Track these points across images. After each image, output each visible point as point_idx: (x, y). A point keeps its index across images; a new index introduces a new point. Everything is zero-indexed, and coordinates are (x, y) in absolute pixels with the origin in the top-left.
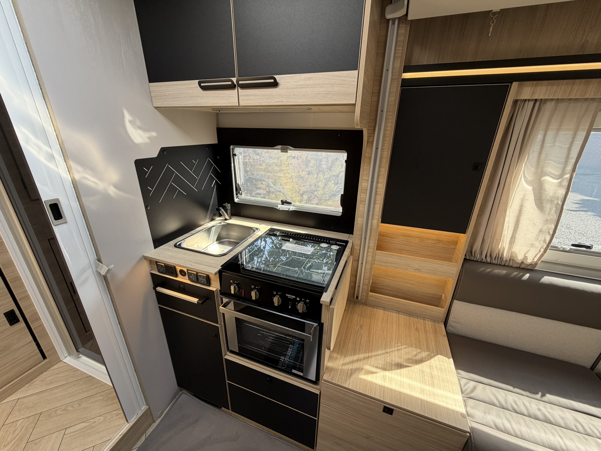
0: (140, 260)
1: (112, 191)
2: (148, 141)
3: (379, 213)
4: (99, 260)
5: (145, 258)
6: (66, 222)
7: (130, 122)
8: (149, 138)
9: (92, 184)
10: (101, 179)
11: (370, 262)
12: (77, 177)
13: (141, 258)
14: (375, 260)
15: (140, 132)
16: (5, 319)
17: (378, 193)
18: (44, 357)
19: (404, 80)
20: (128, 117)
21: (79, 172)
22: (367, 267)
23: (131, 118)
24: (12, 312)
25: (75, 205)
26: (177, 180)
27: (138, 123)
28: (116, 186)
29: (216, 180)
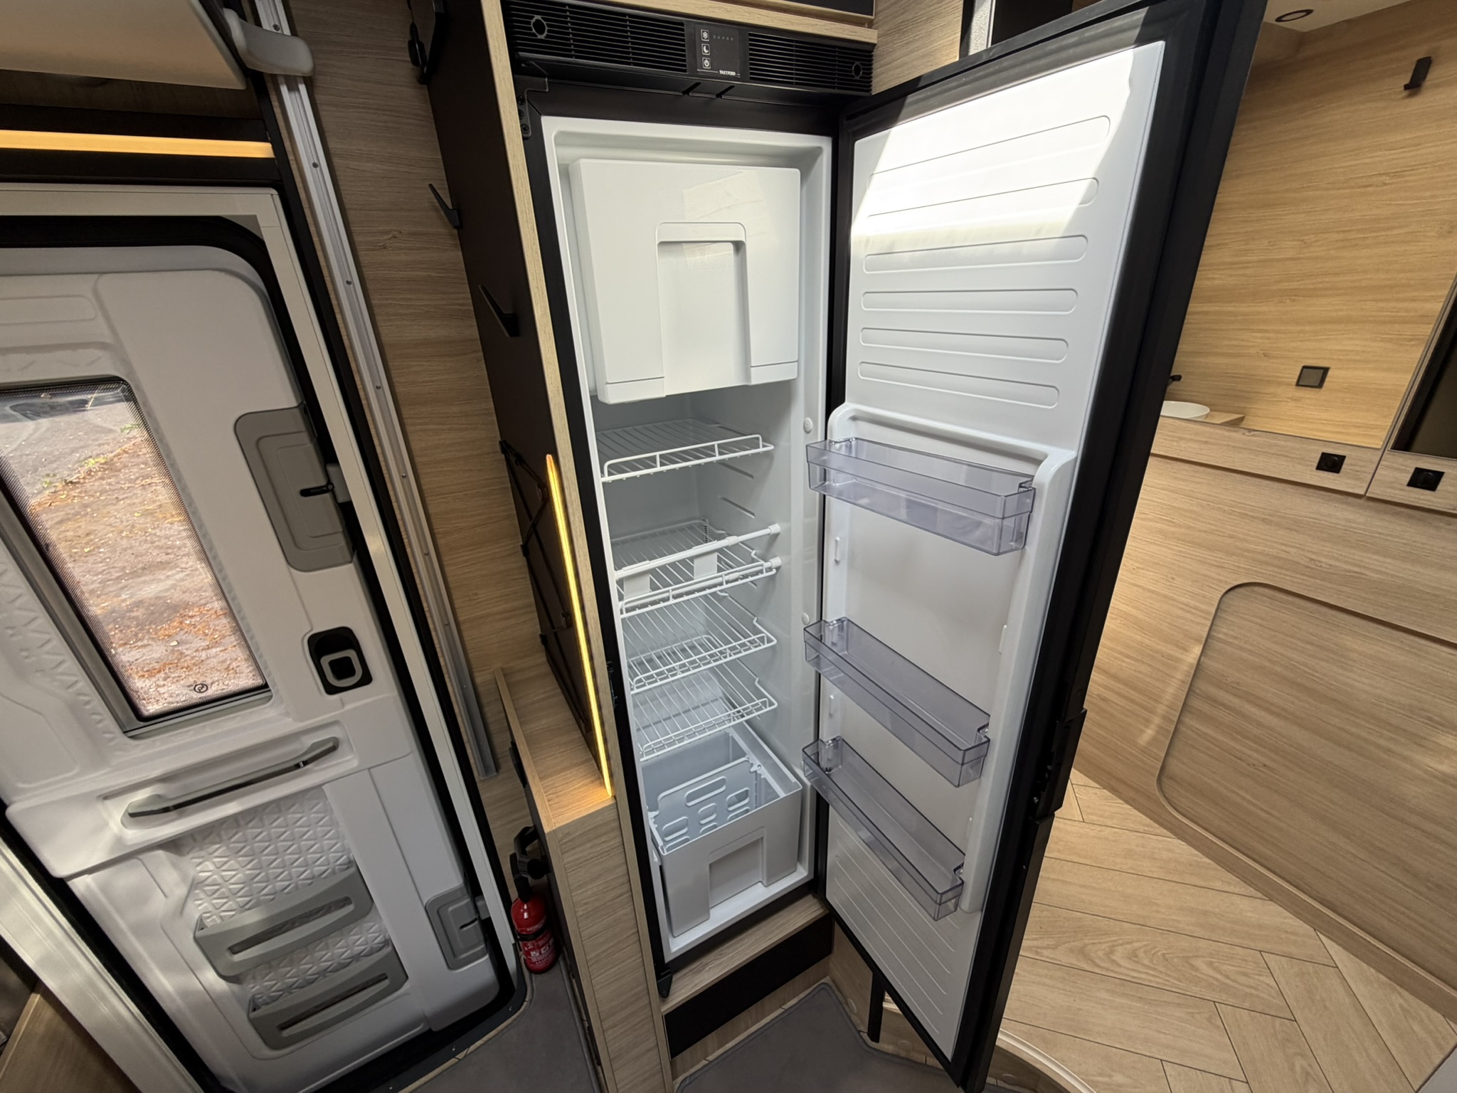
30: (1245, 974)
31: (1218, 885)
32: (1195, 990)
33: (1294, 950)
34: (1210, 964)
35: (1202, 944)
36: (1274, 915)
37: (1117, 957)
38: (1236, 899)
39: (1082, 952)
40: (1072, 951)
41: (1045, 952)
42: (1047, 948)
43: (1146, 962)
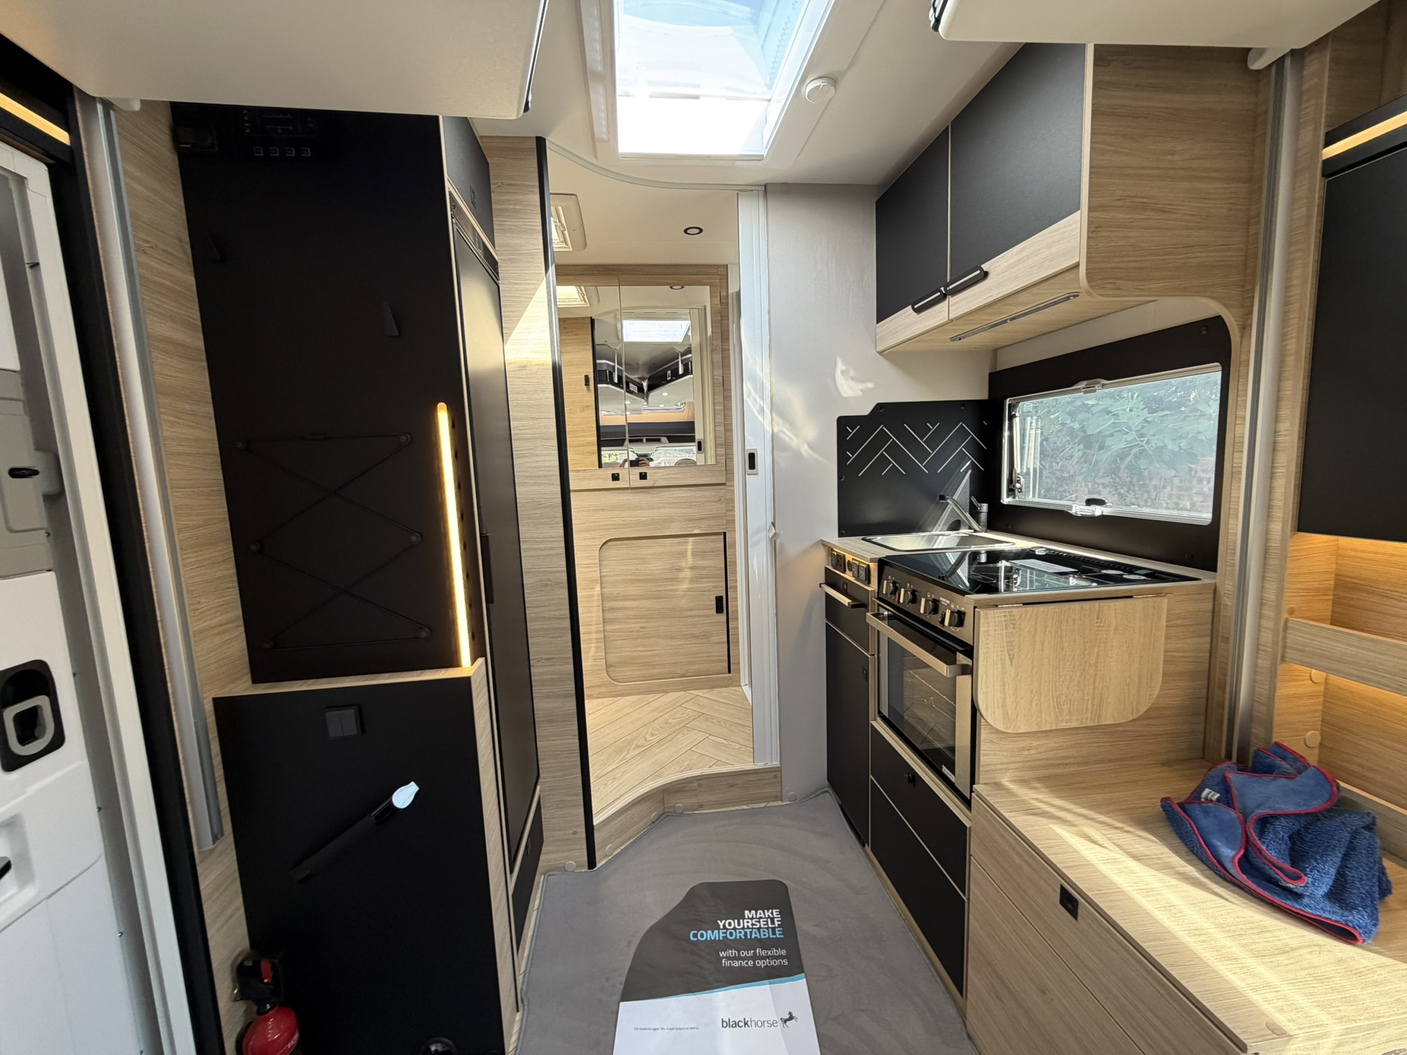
0: (816, 544)
1: (805, 449)
2: (860, 394)
3: (1285, 500)
4: (773, 524)
5: (823, 544)
6: (757, 474)
7: (842, 372)
8: (862, 390)
9: (787, 439)
10: (797, 436)
11: (1270, 650)
12: (776, 430)
13: (818, 542)
14: (1285, 647)
15: (852, 383)
16: (714, 603)
17: (1280, 446)
18: (729, 672)
19: (1327, 163)
20: (840, 366)
21: (778, 425)
22: (1261, 665)
23: (844, 368)
24: (722, 597)
25: (769, 459)
26: (893, 450)
27: (852, 373)
28: (810, 446)
29: (972, 462)
30: (683, 714)
31: (651, 700)
32: (677, 727)
33: (686, 699)
34: (673, 719)
35: (666, 716)
36: (672, 696)
37: (649, 738)
38: (660, 699)
39: (638, 747)
40: (634, 749)
41: (627, 757)
42: (626, 755)
43: (658, 732)
